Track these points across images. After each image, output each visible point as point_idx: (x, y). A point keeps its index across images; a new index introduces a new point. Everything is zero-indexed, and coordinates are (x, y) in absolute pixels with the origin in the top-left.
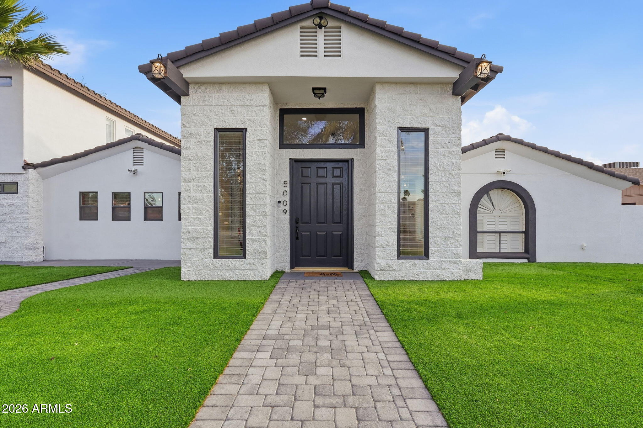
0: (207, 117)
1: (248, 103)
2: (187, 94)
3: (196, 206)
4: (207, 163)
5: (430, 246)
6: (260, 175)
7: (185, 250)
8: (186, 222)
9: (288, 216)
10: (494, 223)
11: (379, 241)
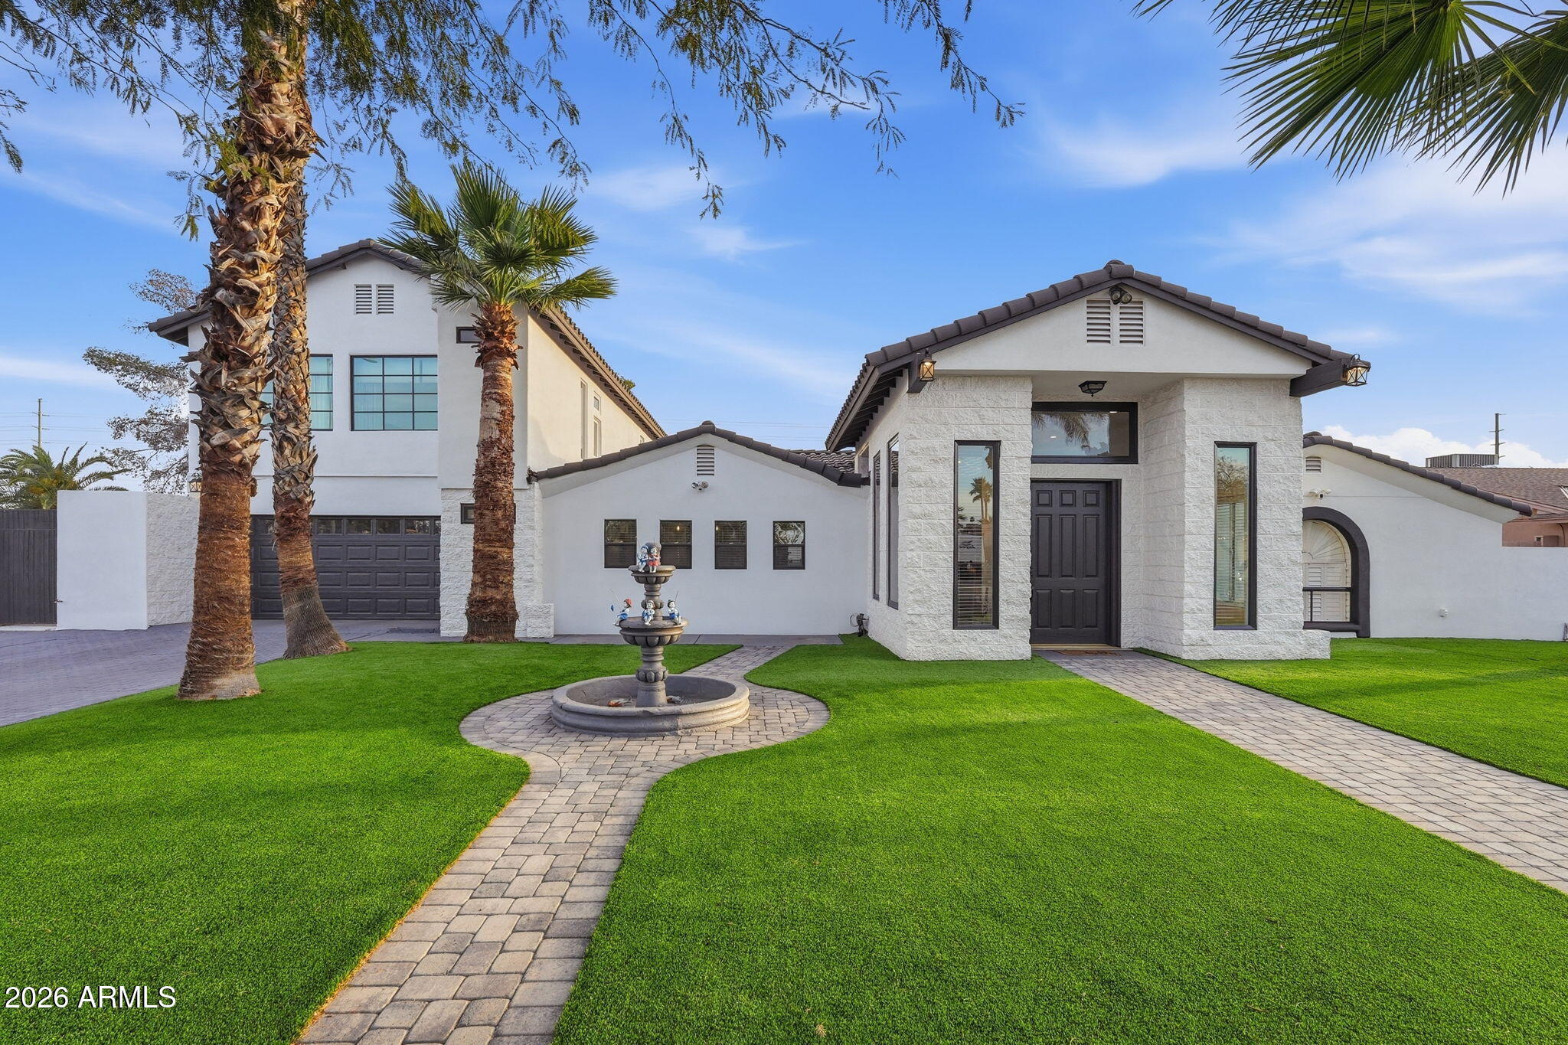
1: (1003, 404)
3: (928, 553)
4: (944, 490)
5: (1259, 611)
7: (912, 617)
8: (914, 576)
10: (1319, 575)
11: (1189, 603)
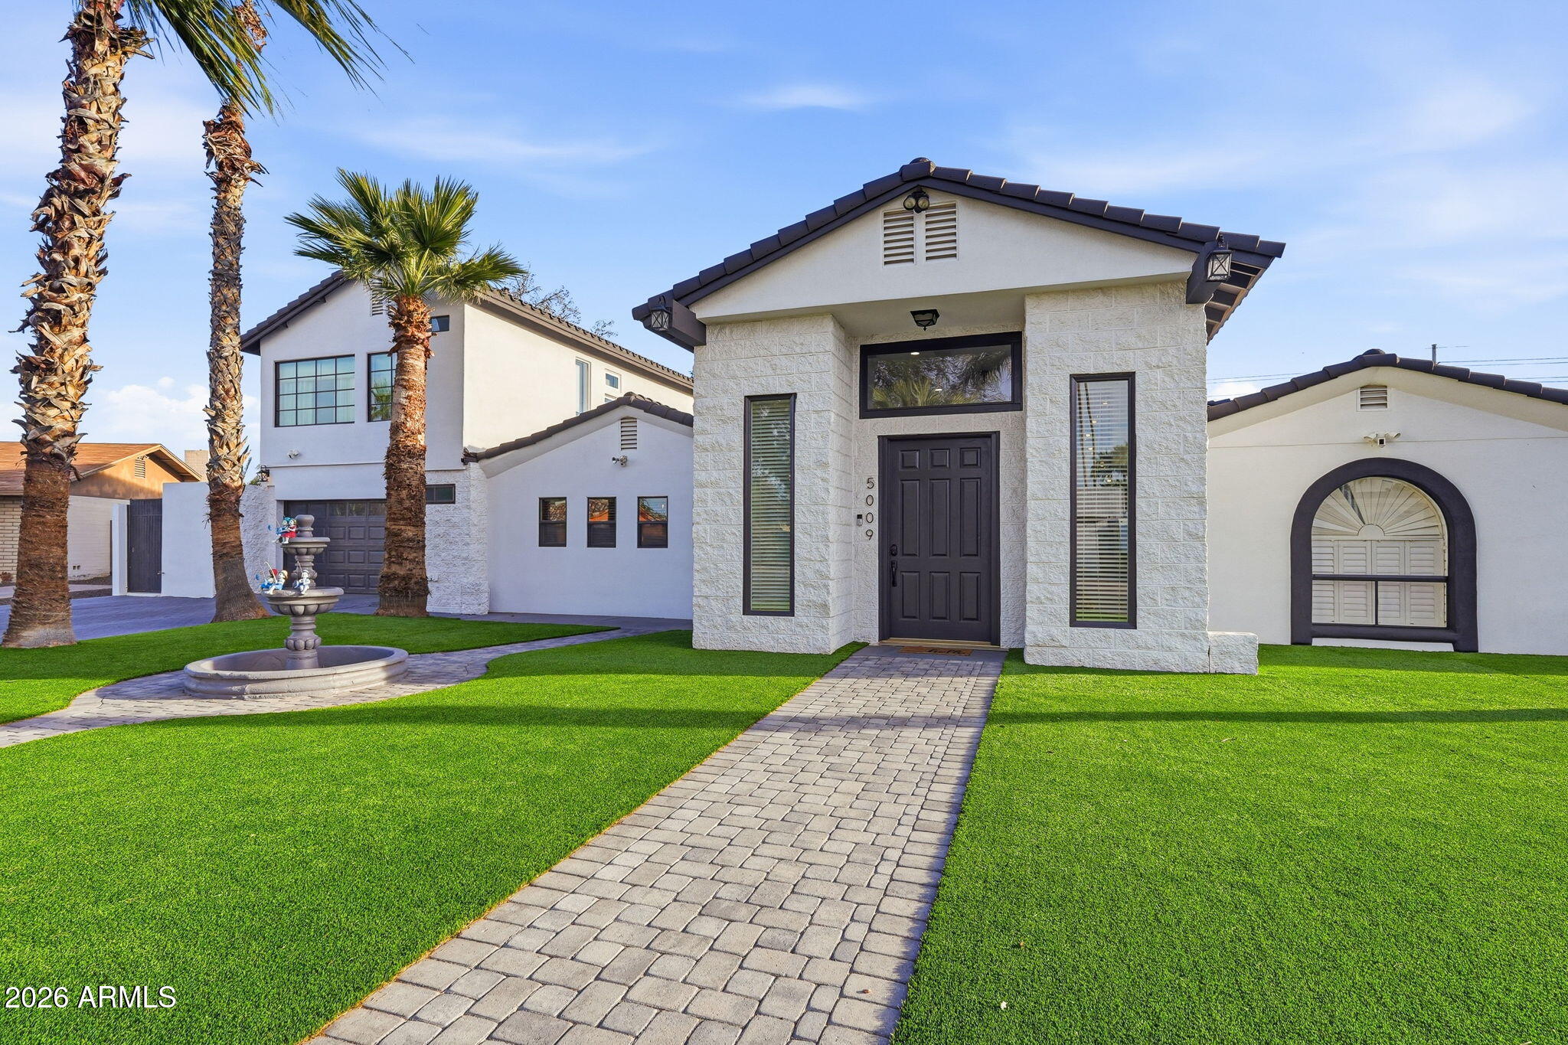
0: (734, 377)
1: (798, 350)
2: (704, 343)
3: (716, 527)
5: (1140, 602)
6: (819, 473)
7: (699, 601)
9: (875, 542)
11: (1035, 591)
